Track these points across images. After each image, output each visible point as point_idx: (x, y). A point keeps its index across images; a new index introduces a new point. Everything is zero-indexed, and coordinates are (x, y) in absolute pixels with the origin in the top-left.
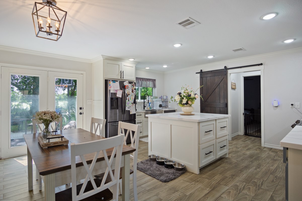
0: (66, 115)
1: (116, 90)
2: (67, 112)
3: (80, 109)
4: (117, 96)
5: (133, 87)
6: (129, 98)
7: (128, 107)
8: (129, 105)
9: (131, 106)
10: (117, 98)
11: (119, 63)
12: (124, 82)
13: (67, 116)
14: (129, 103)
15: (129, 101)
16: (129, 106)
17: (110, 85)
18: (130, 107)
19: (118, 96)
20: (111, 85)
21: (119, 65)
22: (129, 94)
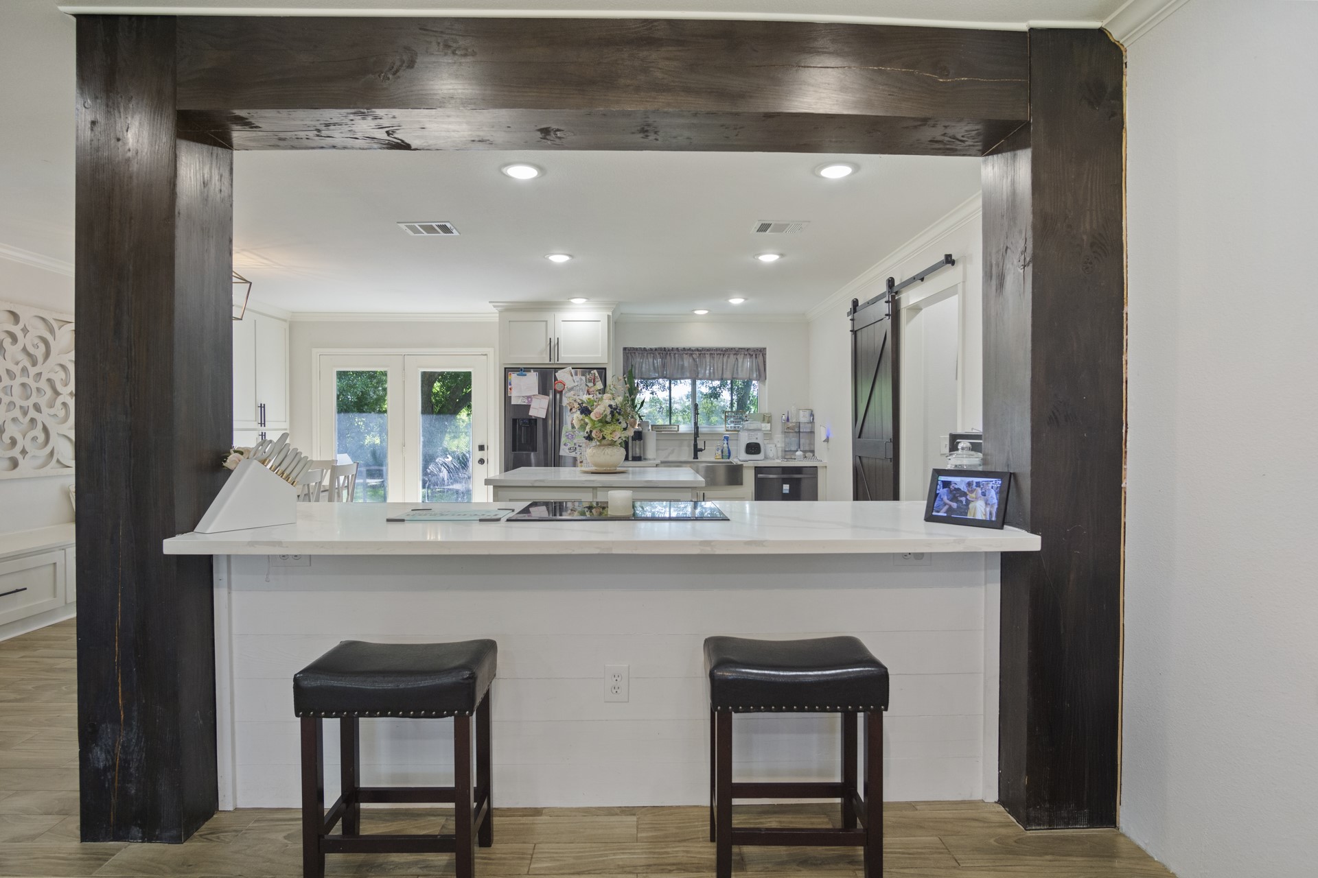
0: (446, 464)
1: (528, 397)
2: (448, 456)
3: (479, 450)
4: (530, 414)
5: (591, 384)
7: (569, 447)
8: (575, 441)
9: (584, 445)
10: (533, 421)
11: (548, 316)
12: (556, 370)
13: (448, 466)
14: (573, 434)
15: (573, 427)
16: (575, 444)
17: (510, 385)
18: (578, 448)
19: (533, 413)
20: (512, 383)
21: (546, 321)
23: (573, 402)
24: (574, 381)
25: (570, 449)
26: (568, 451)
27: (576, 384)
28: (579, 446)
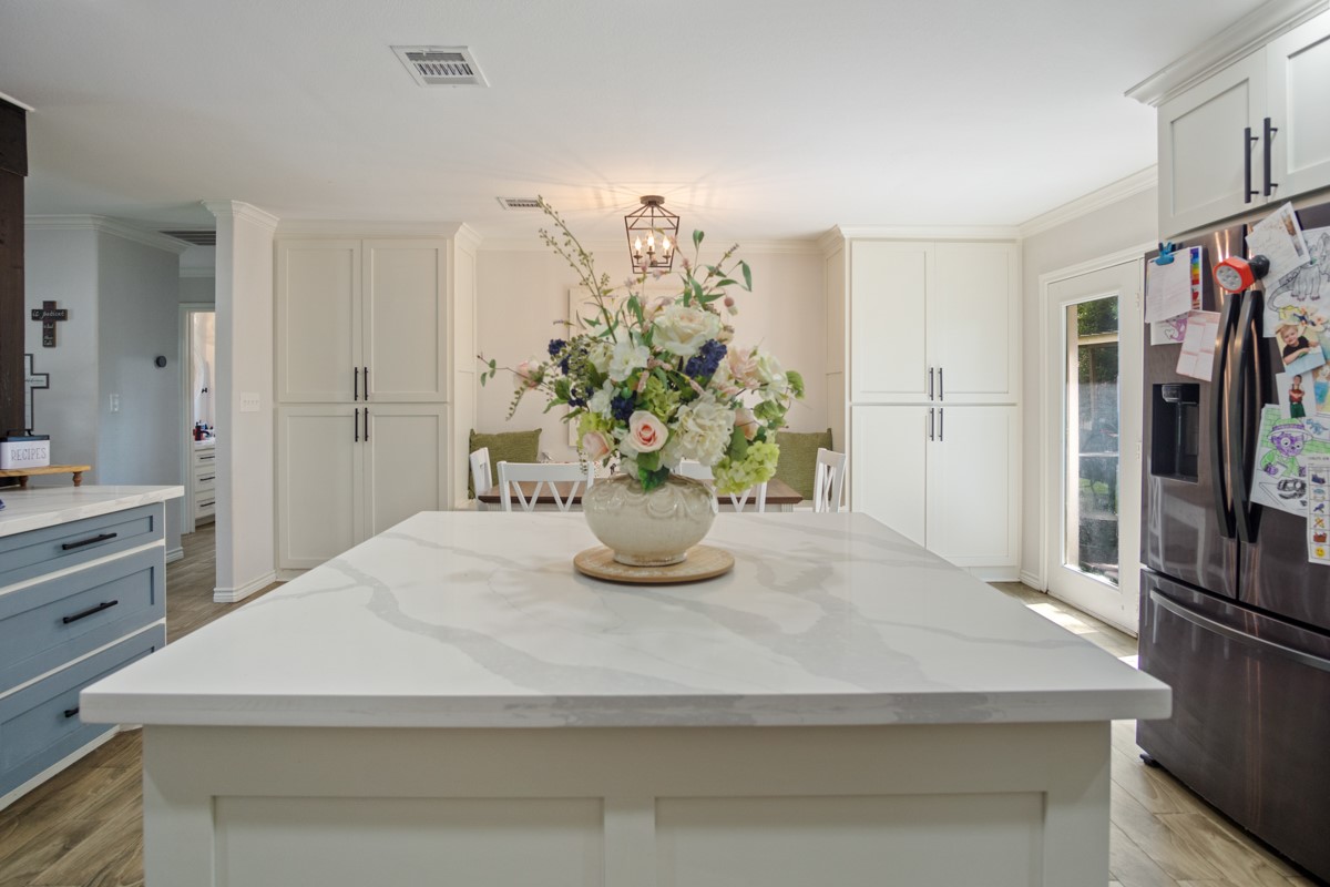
1: (1180, 322)
4: (1180, 370)
6: (1307, 385)
8: (1302, 460)
14: (1295, 433)
15: (1297, 411)
16: (1302, 471)
18: (1311, 487)
19: (1186, 367)
21: (1247, 80)
22: (1303, 343)
23: (1296, 322)
24: (1299, 250)
25: (1283, 485)
26: (1276, 492)
27: (1306, 258)
28: (1315, 479)
